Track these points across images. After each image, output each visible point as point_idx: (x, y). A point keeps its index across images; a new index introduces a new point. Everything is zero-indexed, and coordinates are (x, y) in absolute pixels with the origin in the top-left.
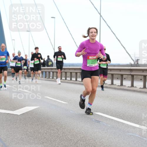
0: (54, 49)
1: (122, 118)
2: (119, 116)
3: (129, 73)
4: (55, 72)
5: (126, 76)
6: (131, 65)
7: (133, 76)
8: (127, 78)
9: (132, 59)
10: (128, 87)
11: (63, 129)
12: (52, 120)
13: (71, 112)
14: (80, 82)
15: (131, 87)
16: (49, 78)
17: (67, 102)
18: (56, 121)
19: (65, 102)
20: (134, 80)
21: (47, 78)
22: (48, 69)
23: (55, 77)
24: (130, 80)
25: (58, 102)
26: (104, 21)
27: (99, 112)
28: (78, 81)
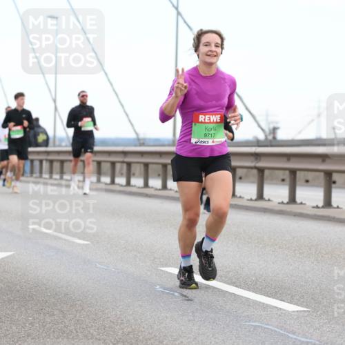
0: (55, 101)
1: (234, 281)
2: (226, 277)
3: (252, 162)
4: (57, 161)
5: (245, 170)
6: (258, 143)
7: (261, 171)
8: (247, 176)
9: (259, 126)
10: (248, 200)
11: (77, 311)
12: (46, 289)
13: (98, 265)
14: (122, 189)
15: (256, 200)
16: (41, 177)
17: (88, 241)
18: (58, 290)
19: (84, 239)
20: (265, 182)
21: (36, 177)
22: (38, 153)
23: (57, 173)
24: (253, 182)
25: (65, 240)
26: (188, 26)
27: (172, 267)
28: (119, 184)
